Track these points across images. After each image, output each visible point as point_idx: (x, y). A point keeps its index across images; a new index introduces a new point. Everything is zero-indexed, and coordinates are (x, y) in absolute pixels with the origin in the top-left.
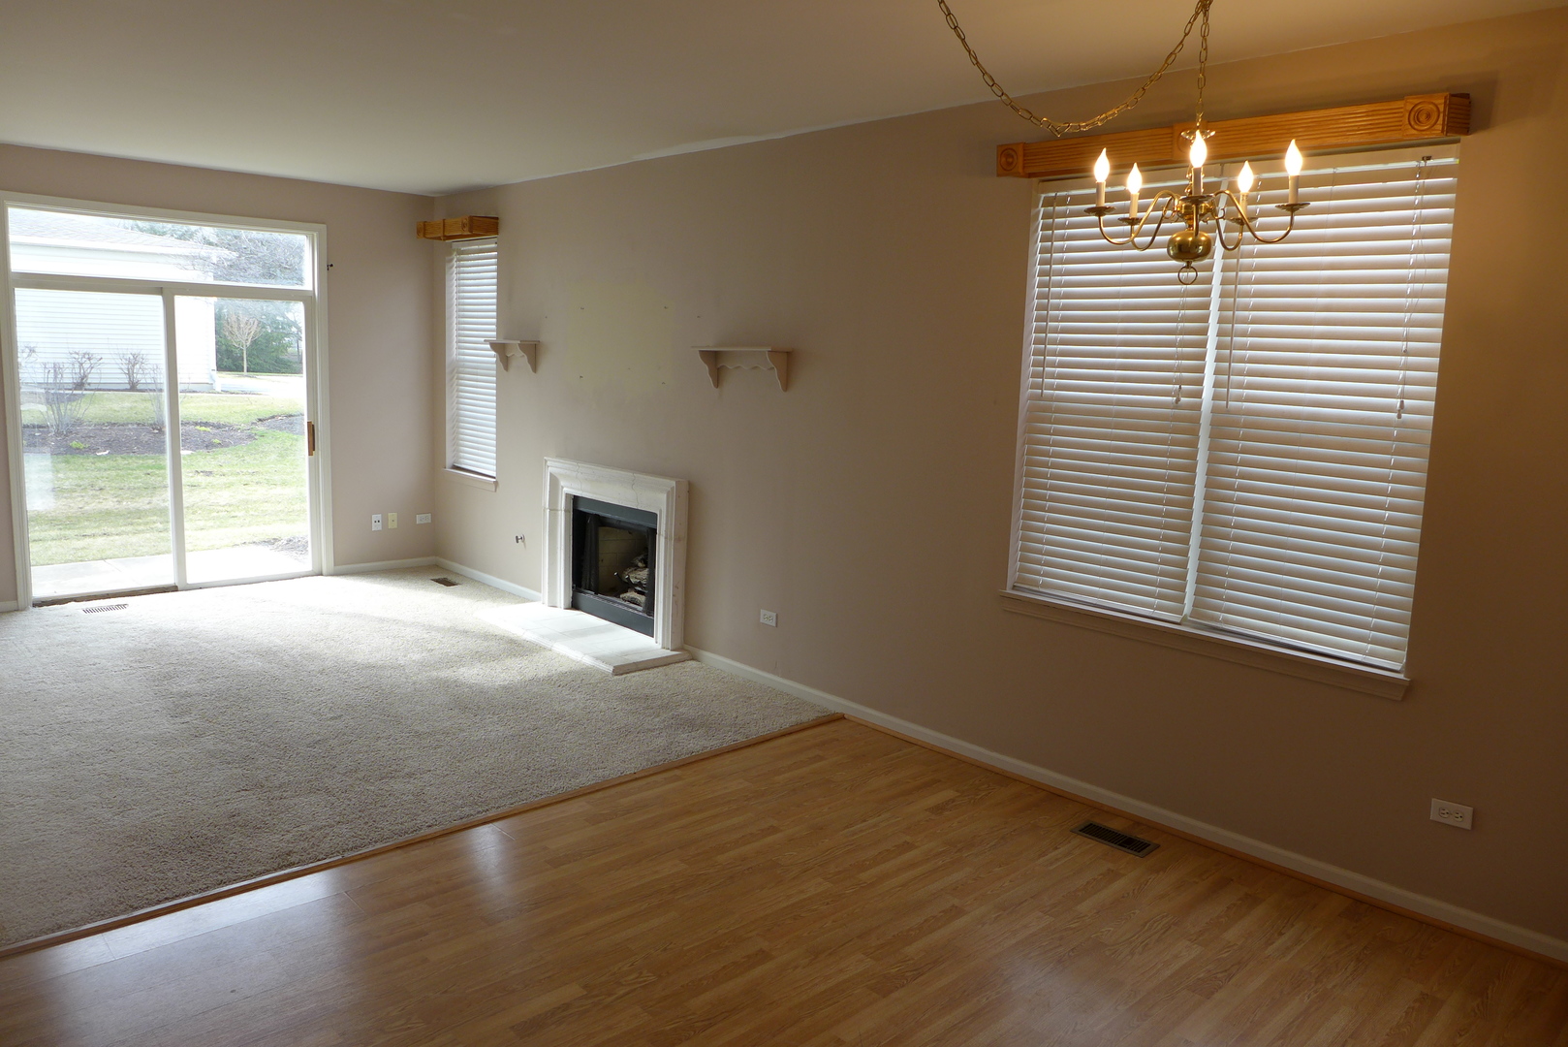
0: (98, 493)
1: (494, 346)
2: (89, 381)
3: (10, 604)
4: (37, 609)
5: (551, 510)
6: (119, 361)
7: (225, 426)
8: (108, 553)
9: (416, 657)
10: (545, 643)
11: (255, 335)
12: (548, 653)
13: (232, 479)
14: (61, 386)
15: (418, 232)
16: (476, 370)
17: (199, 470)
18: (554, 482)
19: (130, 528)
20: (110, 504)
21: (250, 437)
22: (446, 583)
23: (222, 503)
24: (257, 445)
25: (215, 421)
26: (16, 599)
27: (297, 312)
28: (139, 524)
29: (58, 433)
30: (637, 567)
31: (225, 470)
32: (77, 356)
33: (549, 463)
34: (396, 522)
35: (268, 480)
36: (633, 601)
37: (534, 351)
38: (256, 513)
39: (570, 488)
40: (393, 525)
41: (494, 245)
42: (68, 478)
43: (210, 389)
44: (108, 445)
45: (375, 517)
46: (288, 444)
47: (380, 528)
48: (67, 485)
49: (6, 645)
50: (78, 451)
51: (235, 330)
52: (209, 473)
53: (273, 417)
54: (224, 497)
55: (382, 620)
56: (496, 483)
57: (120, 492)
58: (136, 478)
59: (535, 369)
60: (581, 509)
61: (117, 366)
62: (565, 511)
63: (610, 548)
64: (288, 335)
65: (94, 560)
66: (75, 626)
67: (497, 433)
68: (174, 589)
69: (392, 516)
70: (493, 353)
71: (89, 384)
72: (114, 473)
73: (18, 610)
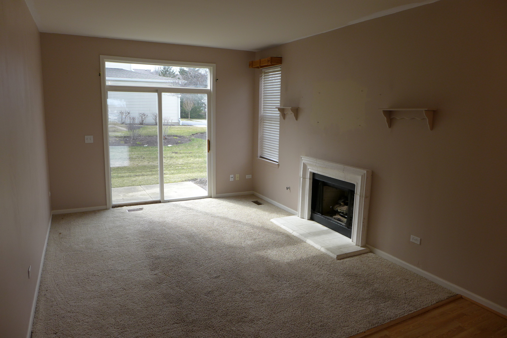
0: (143, 159)
1: (280, 109)
2: (144, 122)
3: (104, 207)
4: (113, 208)
5: (303, 178)
6: (152, 116)
7: (182, 137)
8: (142, 183)
9: (249, 242)
10: (302, 238)
11: (192, 107)
12: (305, 244)
13: (183, 155)
14: (134, 124)
15: (250, 65)
16: (271, 119)
17: (173, 152)
18: (305, 166)
19: (150, 173)
20: (146, 163)
21: (190, 140)
22: (258, 203)
23: (180, 164)
24: (192, 143)
25: (179, 135)
26: (106, 205)
27: (205, 99)
28: (153, 171)
29: (134, 139)
30: (340, 205)
31: (181, 152)
32: (141, 115)
33: (302, 158)
34: (239, 178)
35: (194, 155)
36: (339, 220)
37: (296, 112)
38: (190, 168)
39: (311, 169)
40: (237, 179)
41: (279, 69)
42: (135, 154)
43: (178, 124)
44: (147, 143)
45: (232, 176)
46: (201, 143)
47: (233, 180)
48: (134, 156)
49: (99, 226)
50: (138, 145)
51: (187, 106)
52: (176, 153)
53: (197, 134)
54: (181, 161)
55: (234, 221)
56: (278, 165)
57: (149, 159)
58: (155, 154)
59: (297, 119)
60: (317, 179)
61: (152, 118)
62: (309, 179)
63: (328, 195)
64: (202, 107)
65: (137, 185)
66: (124, 218)
67: (279, 145)
68: (159, 202)
69: (237, 175)
70: (279, 112)
71: (144, 123)
72: (148, 152)
73: (106, 209)
